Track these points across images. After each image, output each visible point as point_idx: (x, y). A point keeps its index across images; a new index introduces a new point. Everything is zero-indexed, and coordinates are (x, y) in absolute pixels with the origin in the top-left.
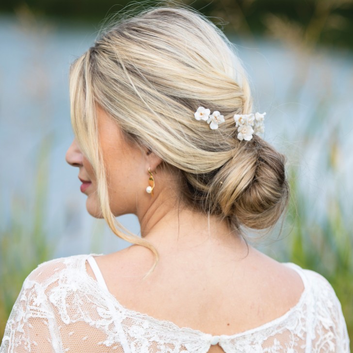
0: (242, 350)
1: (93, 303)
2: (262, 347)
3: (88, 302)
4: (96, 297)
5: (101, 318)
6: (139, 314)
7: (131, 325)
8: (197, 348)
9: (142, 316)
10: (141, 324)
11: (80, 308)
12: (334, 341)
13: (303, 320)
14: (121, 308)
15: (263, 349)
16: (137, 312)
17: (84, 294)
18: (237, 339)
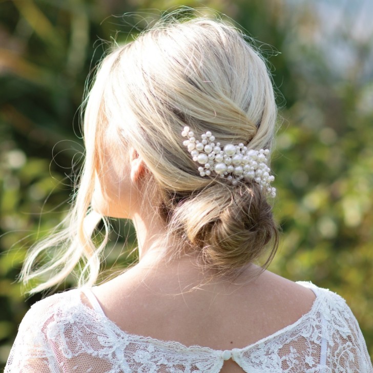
0: (258, 362)
1: (93, 333)
2: (279, 355)
3: (87, 332)
4: (96, 326)
5: (103, 347)
6: (142, 338)
7: (135, 350)
8: (209, 366)
9: (145, 339)
10: (146, 348)
11: (80, 340)
12: (353, 351)
13: (318, 327)
14: (123, 334)
15: (281, 357)
16: (139, 336)
17: (83, 325)
18: (251, 351)
